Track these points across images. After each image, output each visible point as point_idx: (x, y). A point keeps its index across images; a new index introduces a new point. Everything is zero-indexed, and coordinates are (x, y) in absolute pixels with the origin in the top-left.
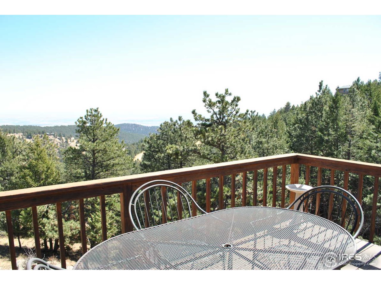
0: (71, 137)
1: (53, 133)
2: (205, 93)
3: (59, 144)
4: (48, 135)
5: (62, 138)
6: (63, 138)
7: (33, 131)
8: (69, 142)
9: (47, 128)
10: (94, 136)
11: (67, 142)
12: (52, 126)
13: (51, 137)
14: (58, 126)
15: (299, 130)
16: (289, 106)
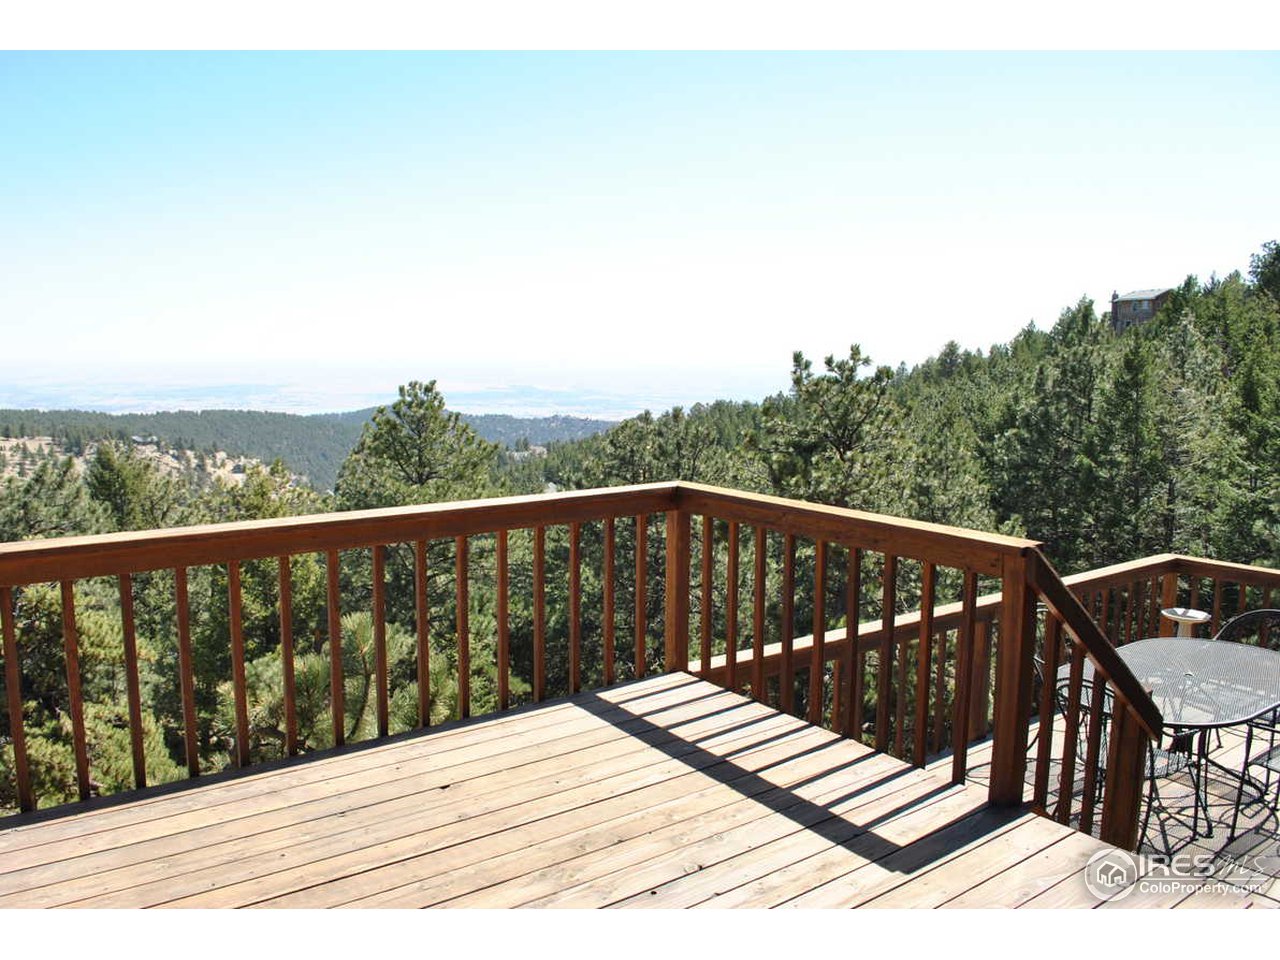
0: (217, 451)
1: (155, 438)
2: (797, 358)
3: (175, 473)
4: (139, 443)
5: (185, 454)
6: (190, 453)
7: (86, 431)
8: (210, 469)
9: (132, 418)
10: (422, 464)
11: (201, 467)
12: (149, 413)
13: (149, 451)
14: (169, 413)
15: (1019, 447)
16: (953, 354)
